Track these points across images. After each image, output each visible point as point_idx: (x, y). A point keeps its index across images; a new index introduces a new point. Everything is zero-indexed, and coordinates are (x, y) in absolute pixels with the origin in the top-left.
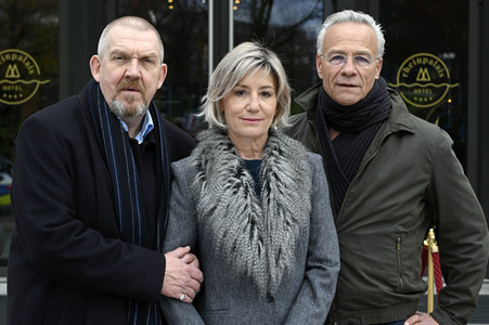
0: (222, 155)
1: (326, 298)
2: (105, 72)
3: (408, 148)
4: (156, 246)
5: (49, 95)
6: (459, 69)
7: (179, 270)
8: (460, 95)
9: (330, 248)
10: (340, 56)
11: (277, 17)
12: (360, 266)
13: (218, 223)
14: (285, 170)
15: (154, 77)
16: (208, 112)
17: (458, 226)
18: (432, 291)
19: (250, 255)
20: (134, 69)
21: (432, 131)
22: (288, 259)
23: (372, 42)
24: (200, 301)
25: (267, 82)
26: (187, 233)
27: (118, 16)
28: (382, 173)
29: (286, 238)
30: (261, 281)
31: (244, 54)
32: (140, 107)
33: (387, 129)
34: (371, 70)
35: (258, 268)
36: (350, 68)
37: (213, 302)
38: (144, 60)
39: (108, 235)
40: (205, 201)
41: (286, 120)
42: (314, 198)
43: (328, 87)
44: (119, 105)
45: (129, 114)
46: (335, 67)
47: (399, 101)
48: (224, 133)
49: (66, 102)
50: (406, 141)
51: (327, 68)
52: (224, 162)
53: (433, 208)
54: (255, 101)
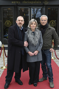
0: (30, 31)
2: (17, 22)
4: (23, 41)
5: (11, 25)
6: (56, 22)
8: (56, 25)
9: (42, 41)
10: (43, 20)
11: (36, 17)
12: (45, 43)
15: (23, 23)
16: (29, 26)
17: (56, 39)
18: (53, 46)
19: (33, 42)
20: (21, 22)
24: (28, 47)
25: (35, 23)
28: (47, 33)
29: (37, 40)
32: (21, 26)
34: (46, 22)
35: (34, 43)
36: (44, 22)
38: (22, 21)
40: (28, 36)
42: (40, 36)
44: (19, 26)
45: (20, 27)
46: (42, 21)
47: (49, 25)
48: (30, 29)
50: (50, 29)
51: (41, 22)
54: (34, 25)
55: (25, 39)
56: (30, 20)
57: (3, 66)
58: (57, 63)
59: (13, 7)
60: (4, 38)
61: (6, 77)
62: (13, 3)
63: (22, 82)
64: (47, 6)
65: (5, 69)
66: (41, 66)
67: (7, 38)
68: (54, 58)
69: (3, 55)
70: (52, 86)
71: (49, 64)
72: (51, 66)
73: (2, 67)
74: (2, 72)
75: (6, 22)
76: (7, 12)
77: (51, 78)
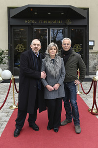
0: (49, 58)
1: (64, 78)
2: (32, 47)
3: (75, 57)
5: (25, 50)
6: (82, 46)
7: (43, 75)
8: (82, 50)
9: (64, 71)
10: (65, 44)
11: (57, 39)
12: (68, 74)
13: (48, 68)
14: (58, 60)
15: (39, 47)
16: (47, 52)
17: (82, 68)
18: (78, 77)
19: (53, 72)
20: (36, 46)
21: (78, 55)
22: (58, 73)
23: (69, 42)
24: (46, 79)
25: (55, 48)
26: (44, 69)
27: (35, 39)
28: (71, 60)
29: (58, 70)
30: (54, 76)
31: (52, 44)
32: (37, 52)
33: (72, 54)
34: (70, 46)
35: (54, 74)
36: (66, 46)
37: (48, 79)
38: (38, 45)
39: (33, 70)
40: (47, 65)
41: (58, 53)
42: (62, 64)
43: (64, 49)
44: (35, 51)
45: (36, 53)
46: (64, 46)
47: (73, 50)
48: (49, 55)
49: (28, 51)
51: (63, 46)
52: (49, 59)
53: (78, 66)
54: (53, 50)
55: (43, 68)
56: (49, 43)
57: (12, 105)
58: (84, 99)
59: (27, 28)
60: (15, 66)
61: (16, 120)
62: (27, 22)
63: (38, 127)
64: (69, 26)
65: (15, 109)
66: (63, 104)
67: (18, 67)
68: (80, 92)
69: (12, 89)
70: (78, 131)
71: (74, 102)
72: (76, 104)
73: (11, 107)
74: (11, 113)
75: (17, 47)
76: (19, 34)
77: (77, 120)
